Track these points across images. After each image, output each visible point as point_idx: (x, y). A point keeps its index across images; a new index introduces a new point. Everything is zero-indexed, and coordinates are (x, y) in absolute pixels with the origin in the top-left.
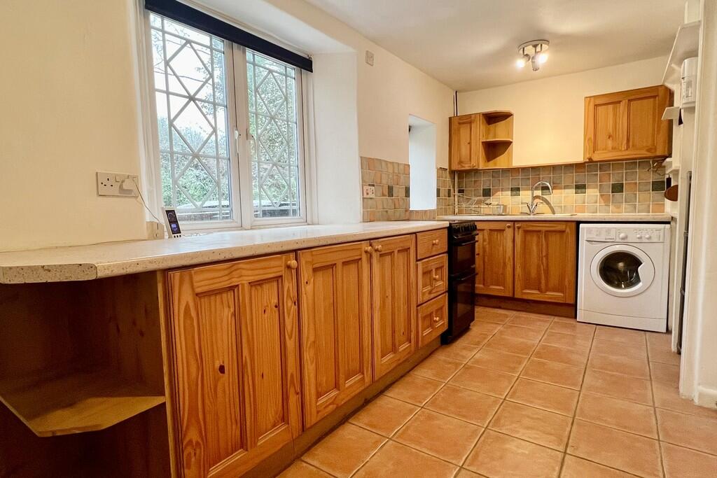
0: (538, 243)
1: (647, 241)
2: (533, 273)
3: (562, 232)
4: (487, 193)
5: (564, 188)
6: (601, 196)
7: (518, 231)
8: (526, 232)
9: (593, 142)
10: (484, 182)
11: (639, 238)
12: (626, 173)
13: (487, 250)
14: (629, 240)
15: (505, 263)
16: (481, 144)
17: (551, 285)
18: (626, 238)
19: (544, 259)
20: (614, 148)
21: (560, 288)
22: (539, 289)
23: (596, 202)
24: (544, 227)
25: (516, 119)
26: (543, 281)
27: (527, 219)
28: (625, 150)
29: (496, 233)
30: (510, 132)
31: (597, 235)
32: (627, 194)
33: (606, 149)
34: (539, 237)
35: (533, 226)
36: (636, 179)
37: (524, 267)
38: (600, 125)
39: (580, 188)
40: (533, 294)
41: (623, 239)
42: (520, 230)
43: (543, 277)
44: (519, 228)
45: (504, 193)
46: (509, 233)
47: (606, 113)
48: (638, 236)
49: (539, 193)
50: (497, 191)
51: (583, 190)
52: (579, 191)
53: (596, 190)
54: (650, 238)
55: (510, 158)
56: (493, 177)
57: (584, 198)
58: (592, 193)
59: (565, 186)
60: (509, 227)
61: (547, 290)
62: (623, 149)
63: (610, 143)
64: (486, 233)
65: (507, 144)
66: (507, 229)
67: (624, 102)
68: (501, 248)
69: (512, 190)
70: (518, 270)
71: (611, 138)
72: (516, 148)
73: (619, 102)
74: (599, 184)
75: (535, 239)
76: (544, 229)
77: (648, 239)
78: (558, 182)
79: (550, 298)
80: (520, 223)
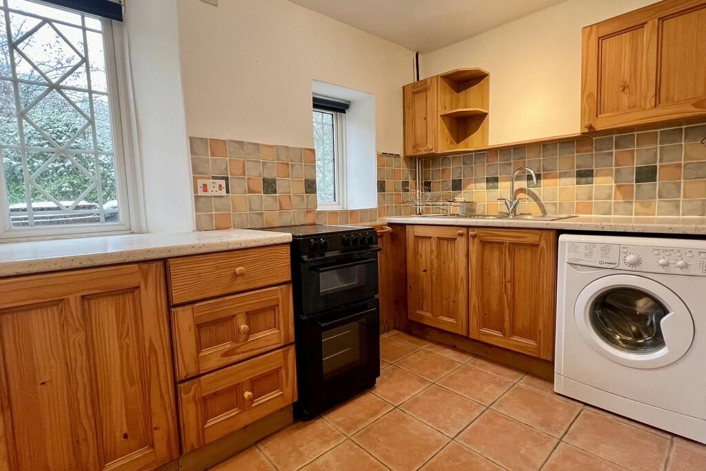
0: (500, 260)
1: (679, 271)
2: (494, 305)
3: (535, 246)
4: (457, 186)
5: (560, 177)
6: (618, 187)
7: (473, 240)
8: (484, 243)
9: (595, 100)
10: (454, 170)
11: (663, 265)
12: (662, 149)
13: (435, 266)
14: (643, 267)
15: (456, 287)
16: (440, 118)
17: (519, 325)
18: (637, 263)
19: (509, 285)
20: (632, 107)
21: (530, 333)
22: (502, 330)
23: (610, 198)
24: (508, 238)
25: (493, 82)
26: (507, 318)
27: (484, 225)
28: (652, 108)
29: (446, 242)
30: (484, 100)
31: (586, 255)
32: (664, 184)
33: (618, 110)
34: (501, 253)
35: (493, 235)
36: (681, 160)
37: (482, 295)
38: (607, 71)
39: (585, 175)
40: (493, 336)
41: (633, 264)
42: (476, 240)
43: (507, 312)
44: (474, 237)
45: (479, 185)
46: (461, 242)
47: (619, 49)
48: (662, 261)
49: (523, 184)
50: (470, 182)
51: (589, 179)
52: (583, 180)
53: (610, 178)
54: (686, 266)
55: (485, 136)
56: (464, 164)
57: (591, 192)
58: (603, 183)
59: (560, 173)
60: (461, 235)
61: (513, 333)
62: (648, 106)
63: (625, 99)
64: (434, 243)
65: (480, 117)
66: (459, 238)
67: (650, 23)
68: (452, 265)
69: (488, 180)
70: (474, 300)
71: (627, 90)
72: (493, 122)
73: (642, 25)
74: (614, 168)
75: (496, 254)
76: (508, 240)
77: (681, 268)
78: (550, 167)
79: (518, 347)
80: (476, 229)
